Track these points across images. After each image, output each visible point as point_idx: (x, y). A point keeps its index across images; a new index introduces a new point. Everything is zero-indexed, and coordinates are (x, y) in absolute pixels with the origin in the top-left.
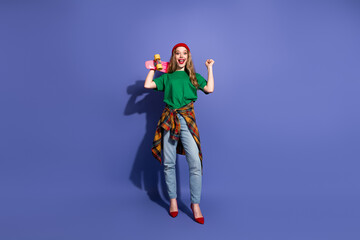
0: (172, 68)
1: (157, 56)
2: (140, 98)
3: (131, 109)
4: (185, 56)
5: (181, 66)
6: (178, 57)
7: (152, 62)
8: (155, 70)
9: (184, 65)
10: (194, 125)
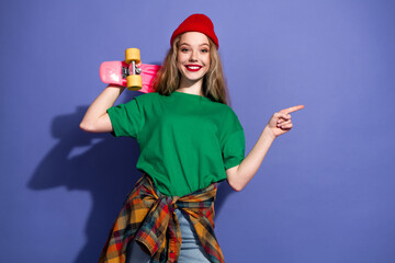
0: (166, 84)
1: (133, 54)
2: (77, 151)
3: (54, 173)
4: (205, 58)
5: (192, 76)
6: (185, 57)
7: (118, 66)
8: (123, 87)
9: (201, 73)
10: (213, 243)
